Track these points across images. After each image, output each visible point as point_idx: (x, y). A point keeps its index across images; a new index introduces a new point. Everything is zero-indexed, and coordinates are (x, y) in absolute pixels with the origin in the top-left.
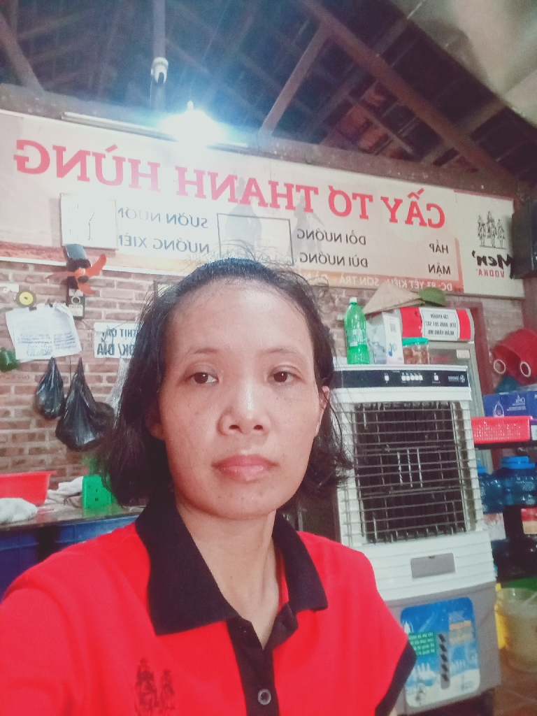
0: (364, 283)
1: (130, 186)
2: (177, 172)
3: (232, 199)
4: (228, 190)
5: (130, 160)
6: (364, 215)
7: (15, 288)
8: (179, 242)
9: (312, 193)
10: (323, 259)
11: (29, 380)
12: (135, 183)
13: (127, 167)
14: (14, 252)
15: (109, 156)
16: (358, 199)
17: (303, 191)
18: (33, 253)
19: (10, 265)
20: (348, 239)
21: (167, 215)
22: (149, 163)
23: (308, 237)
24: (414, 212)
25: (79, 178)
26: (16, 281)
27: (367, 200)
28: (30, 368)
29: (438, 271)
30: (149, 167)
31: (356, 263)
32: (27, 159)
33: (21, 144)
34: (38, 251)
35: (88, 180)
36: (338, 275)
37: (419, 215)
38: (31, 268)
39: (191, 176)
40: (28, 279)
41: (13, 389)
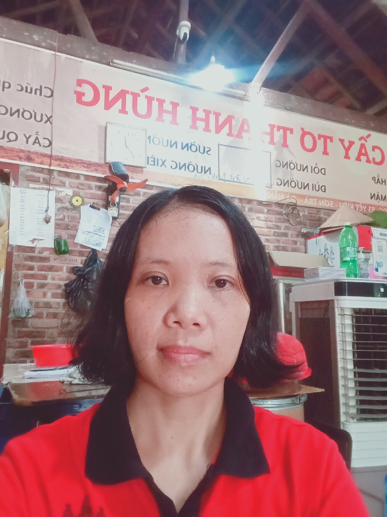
0: (322, 204)
1: (157, 120)
2: (191, 110)
3: (230, 134)
4: (227, 126)
5: (158, 100)
6: (325, 153)
7: (70, 192)
8: (189, 165)
9: (288, 132)
10: (293, 184)
11: (77, 263)
12: (160, 118)
13: (155, 104)
14: (71, 165)
15: (143, 95)
16: (322, 139)
17: (282, 131)
18: (84, 167)
19: (67, 174)
20: (313, 170)
21: (182, 143)
22: (171, 103)
23: (283, 167)
24: (362, 152)
25: (120, 111)
26: (71, 187)
27: (328, 140)
28: (78, 254)
29: (377, 199)
30: (171, 106)
31: (317, 189)
32: (83, 94)
33: (80, 83)
34: (88, 165)
35: (126, 113)
36: (303, 197)
37: (366, 154)
38: (82, 178)
39: (201, 114)
40: (80, 186)
41: (65, 269)
